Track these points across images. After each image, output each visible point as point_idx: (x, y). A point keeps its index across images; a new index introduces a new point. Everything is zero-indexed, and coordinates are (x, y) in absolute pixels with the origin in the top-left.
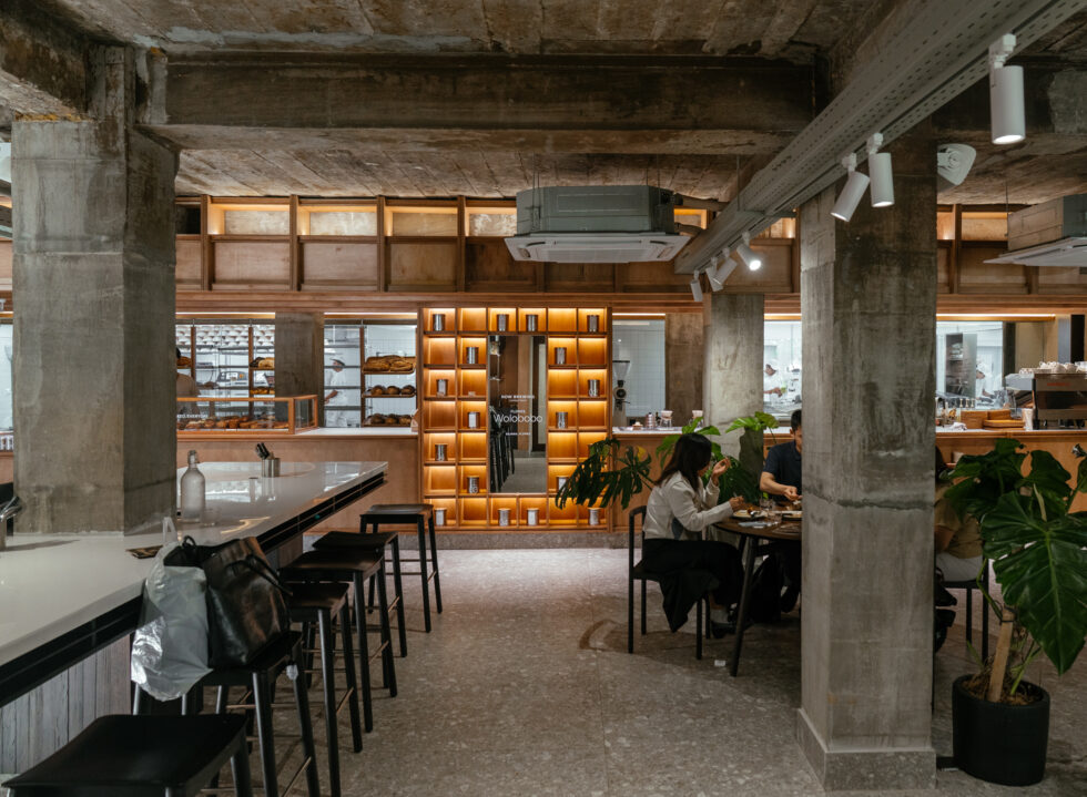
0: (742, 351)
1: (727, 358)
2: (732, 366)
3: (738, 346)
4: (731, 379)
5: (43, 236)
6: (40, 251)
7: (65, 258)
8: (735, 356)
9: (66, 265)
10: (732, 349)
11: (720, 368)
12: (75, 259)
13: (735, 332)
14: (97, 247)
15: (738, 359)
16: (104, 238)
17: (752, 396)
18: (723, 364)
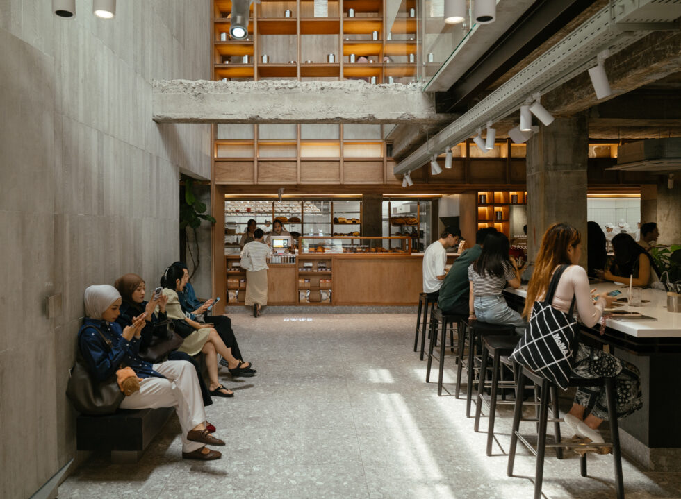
0: (672, 212)
1: (664, 216)
2: (667, 219)
3: (670, 209)
4: (666, 226)
5: (556, 164)
6: (555, 170)
7: (565, 173)
8: (668, 215)
9: (565, 175)
10: (667, 212)
11: (661, 221)
12: (568, 173)
13: (669, 203)
14: (577, 168)
15: (670, 216)
16: (580, 165)
17: (677, 235)
18: (662, 219)
